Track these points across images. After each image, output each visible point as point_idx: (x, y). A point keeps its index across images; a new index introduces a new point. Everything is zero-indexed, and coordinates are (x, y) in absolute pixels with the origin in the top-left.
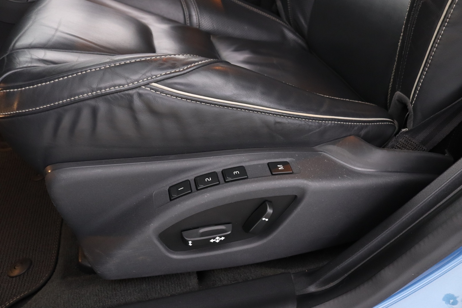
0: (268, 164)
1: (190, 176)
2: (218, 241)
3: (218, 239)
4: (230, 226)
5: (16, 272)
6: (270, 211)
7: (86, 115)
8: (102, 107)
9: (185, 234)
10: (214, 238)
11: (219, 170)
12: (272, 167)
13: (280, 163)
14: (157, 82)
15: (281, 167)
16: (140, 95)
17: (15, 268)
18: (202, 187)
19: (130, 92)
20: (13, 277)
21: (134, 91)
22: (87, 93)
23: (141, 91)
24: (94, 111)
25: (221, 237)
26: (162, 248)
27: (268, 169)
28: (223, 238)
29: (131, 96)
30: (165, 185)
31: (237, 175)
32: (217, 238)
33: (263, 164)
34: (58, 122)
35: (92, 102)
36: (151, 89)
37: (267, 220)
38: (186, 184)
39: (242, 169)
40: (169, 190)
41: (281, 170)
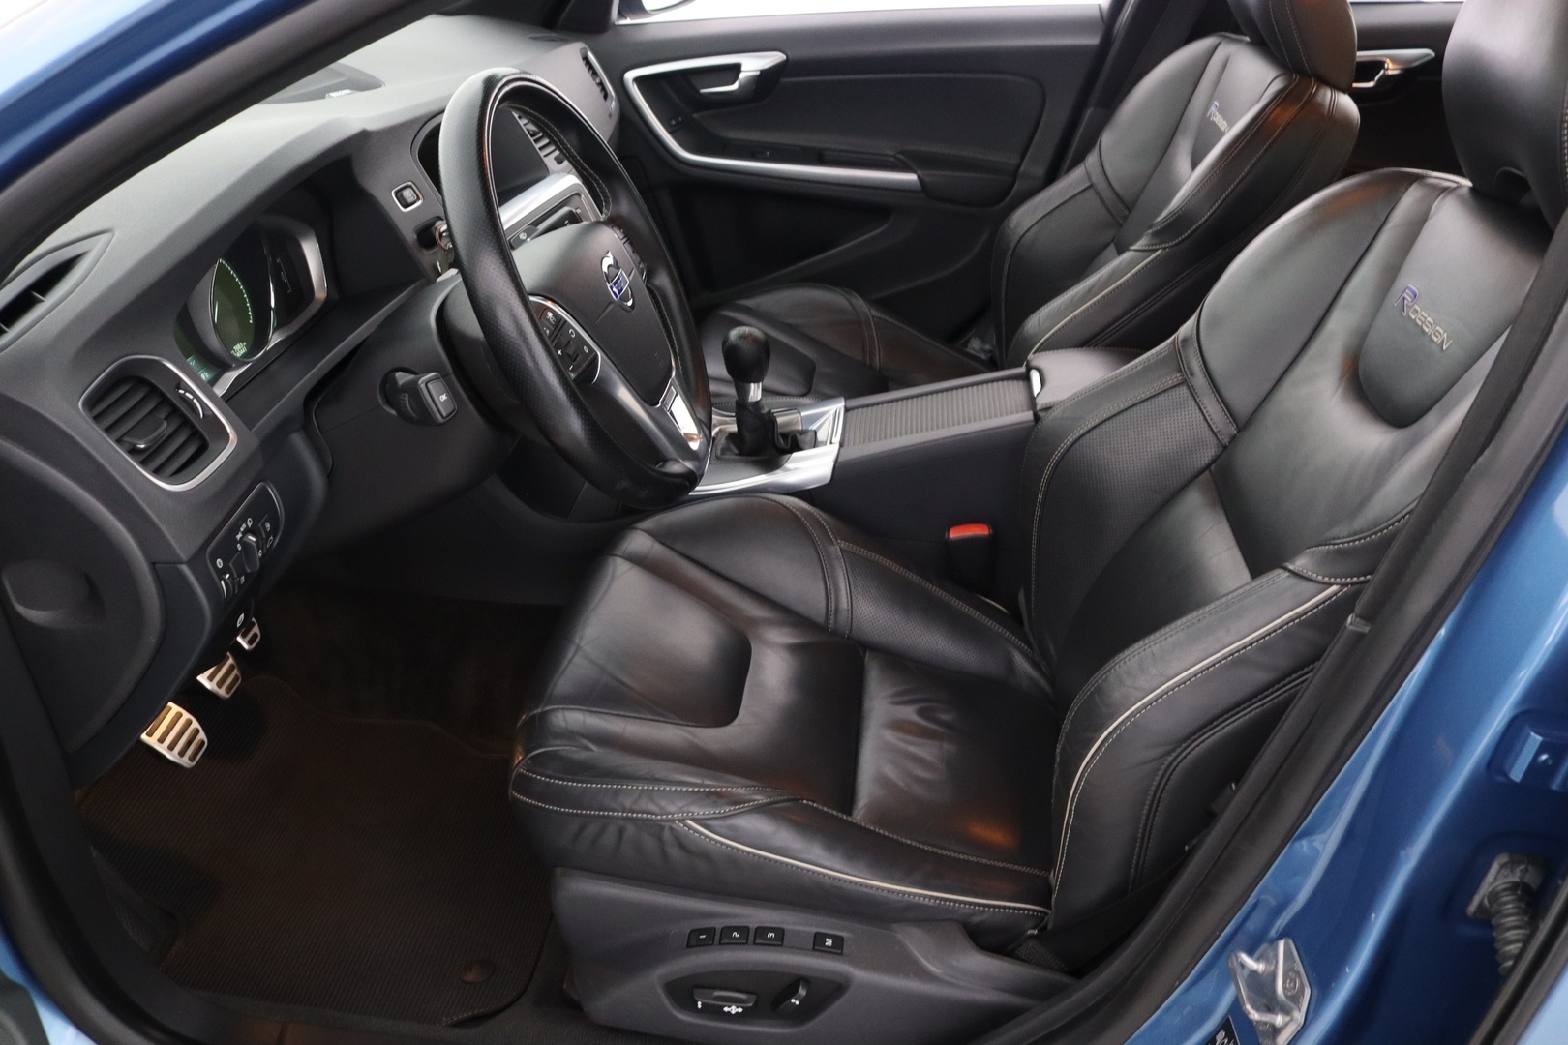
0: (816, 934)
1: (718, 924)
2: (733, 1012)
3: (733, 1010)
4: (754, 997)
5: (470, 977)
6: (802, 992)
7: (612, 831)
8: (631, 830)
9: (697, 991)
10: (729, 1007)
11: (753, 926)
12: (819, 938)
13: (830, 936)
14: (693, 820)
15: (829, 942)
16: (671, 829)
17: (471, 970)
18: (726, 941)
19: (663, 824)
20: (466, 983)
21: (667, 824)
22: (618, 812)
23: (674, 826)
24: (621, 832)
25: (738, 1007)
26: (666, 1002)
27: (812, 940)
28: (740, 1010)
29: (662, 828)
30: (687, 927)
31: (771, 938)
32: (733, 1007)
33: (809, 933)
34: (582, 829)
35: (621, 823)
36: (685, 826)
37: (797, 1003)
38: (710, 932)
39: (781, 932)
40: (690, 934)
41: (828, 947)
